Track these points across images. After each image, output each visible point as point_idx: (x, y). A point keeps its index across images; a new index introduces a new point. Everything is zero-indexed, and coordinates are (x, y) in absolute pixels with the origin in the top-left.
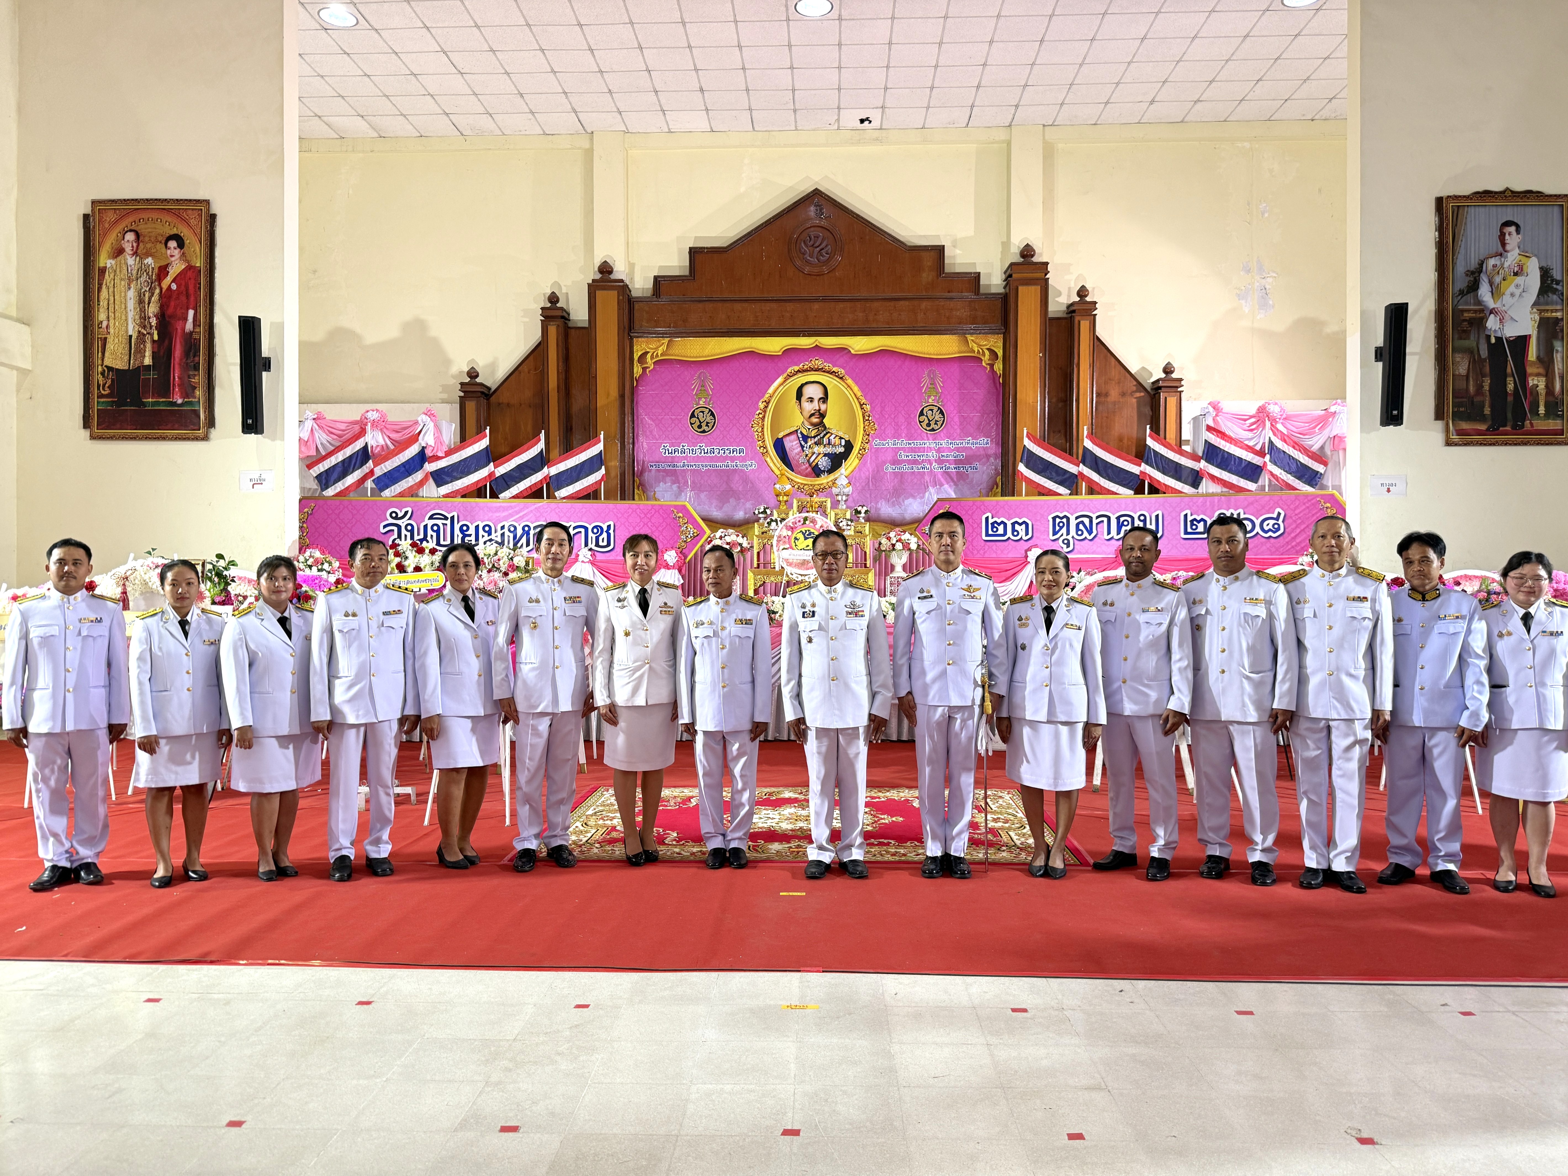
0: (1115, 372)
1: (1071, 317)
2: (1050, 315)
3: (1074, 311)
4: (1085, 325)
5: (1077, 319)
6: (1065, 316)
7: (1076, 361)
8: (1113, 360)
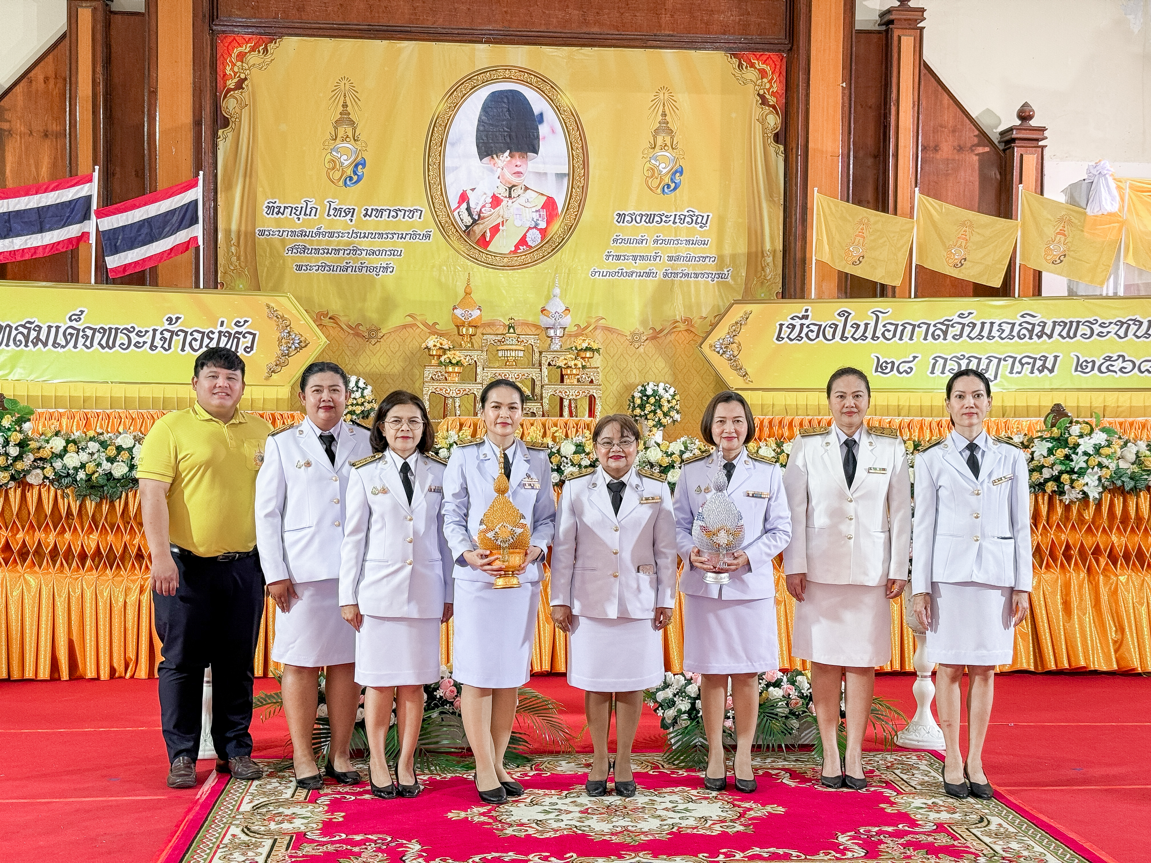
0: (948, 116)
1: (887, 31)
2: (857, 27)
3: (891, 22)
4: (907, 43)
5: (896, 33)
6: (877, 28)
7: (894, 95)
8: (946, 96)
